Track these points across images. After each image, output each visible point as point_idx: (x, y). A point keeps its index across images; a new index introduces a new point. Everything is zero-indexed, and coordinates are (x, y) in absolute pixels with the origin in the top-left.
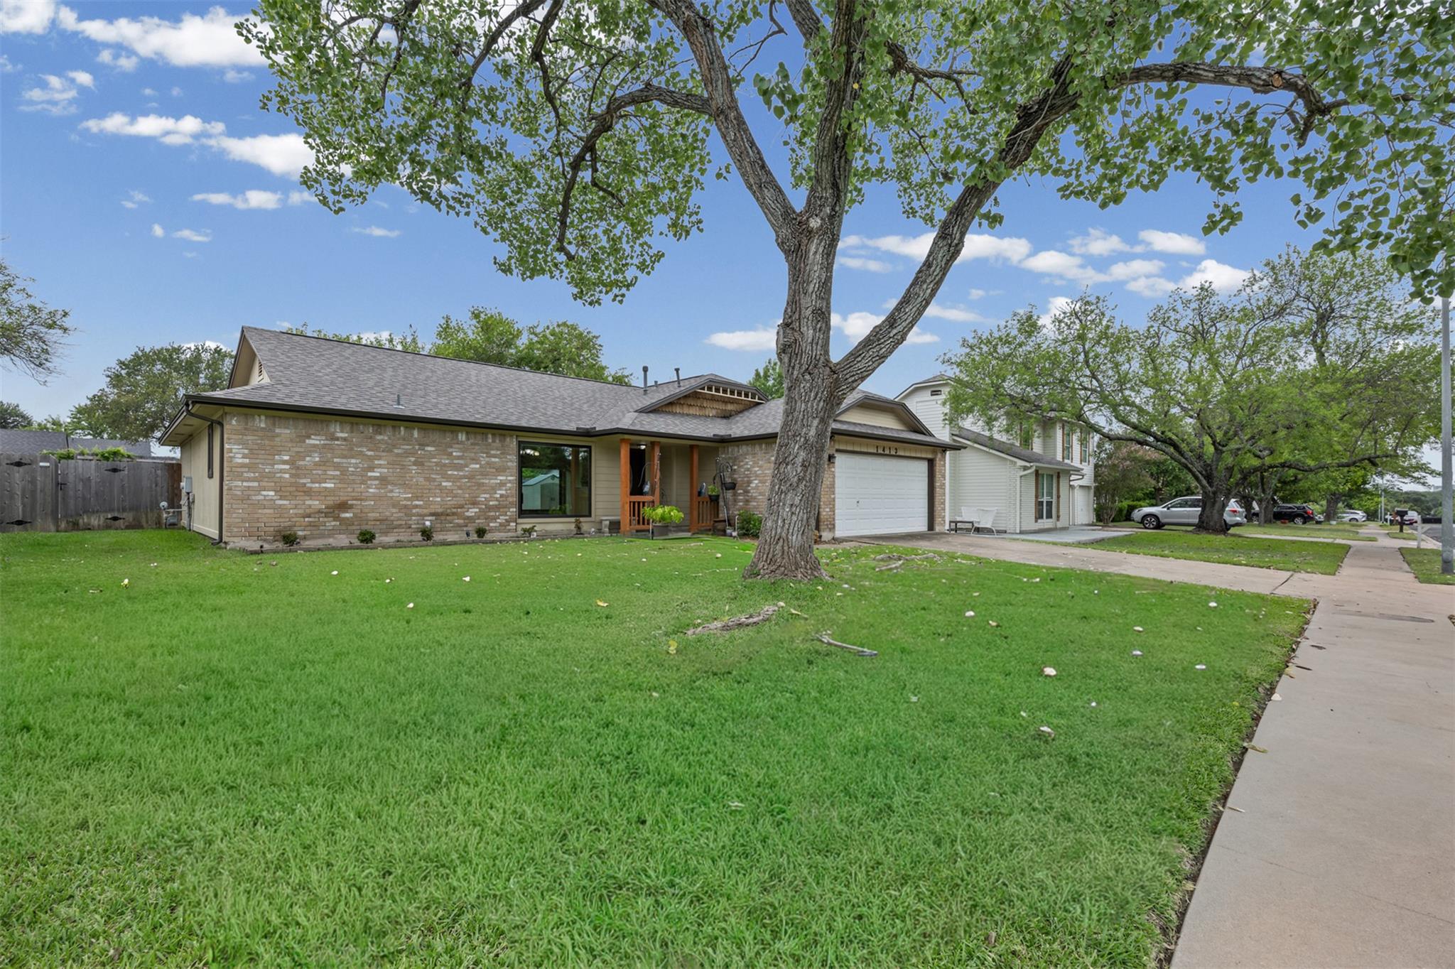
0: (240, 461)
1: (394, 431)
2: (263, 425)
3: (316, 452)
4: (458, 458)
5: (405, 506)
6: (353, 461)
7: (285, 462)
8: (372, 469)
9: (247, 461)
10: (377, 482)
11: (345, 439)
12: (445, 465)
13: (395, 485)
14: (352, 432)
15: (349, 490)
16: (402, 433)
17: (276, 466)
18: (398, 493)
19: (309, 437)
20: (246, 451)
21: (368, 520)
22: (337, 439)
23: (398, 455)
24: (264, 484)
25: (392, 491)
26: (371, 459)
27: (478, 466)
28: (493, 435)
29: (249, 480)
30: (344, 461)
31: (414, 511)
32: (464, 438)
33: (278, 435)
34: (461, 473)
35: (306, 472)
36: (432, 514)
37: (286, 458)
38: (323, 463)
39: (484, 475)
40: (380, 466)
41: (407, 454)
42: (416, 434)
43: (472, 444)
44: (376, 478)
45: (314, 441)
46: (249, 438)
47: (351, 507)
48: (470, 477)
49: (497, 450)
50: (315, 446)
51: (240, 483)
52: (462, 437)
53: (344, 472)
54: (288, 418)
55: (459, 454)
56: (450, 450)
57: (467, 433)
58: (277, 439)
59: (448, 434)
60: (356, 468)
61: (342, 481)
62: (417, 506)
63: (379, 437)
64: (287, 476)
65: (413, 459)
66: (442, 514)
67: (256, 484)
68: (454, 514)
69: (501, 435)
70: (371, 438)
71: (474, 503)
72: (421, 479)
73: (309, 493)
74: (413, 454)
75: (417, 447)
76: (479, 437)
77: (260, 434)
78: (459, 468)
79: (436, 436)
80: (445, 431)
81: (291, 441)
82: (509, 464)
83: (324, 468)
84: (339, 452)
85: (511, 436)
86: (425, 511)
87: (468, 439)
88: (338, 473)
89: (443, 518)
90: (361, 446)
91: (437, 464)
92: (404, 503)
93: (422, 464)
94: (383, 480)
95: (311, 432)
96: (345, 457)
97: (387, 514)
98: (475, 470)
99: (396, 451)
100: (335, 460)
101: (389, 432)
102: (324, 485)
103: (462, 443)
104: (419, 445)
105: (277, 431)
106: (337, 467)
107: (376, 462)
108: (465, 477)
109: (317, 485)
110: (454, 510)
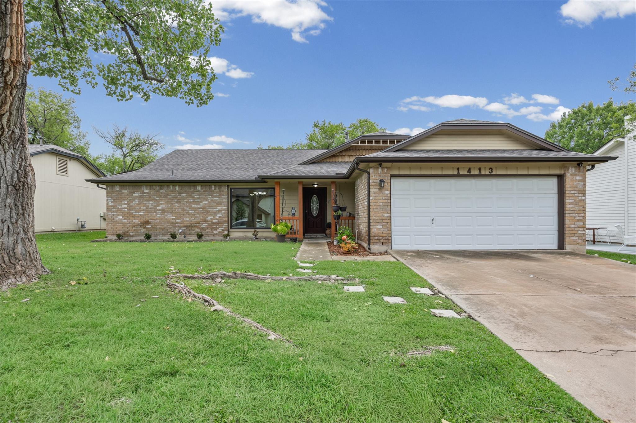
0: (110, 204)
1: (168, 188)
2: (118, 189)
3: (136, 199)
4: (197, 198)
5: (173, 223)
6: (151, 202)
7: (125, 204)
8: (158, 205)
9: (113, 204)
10: (160, 212)
11: (148, 193)
12: (191, 203)
13: (168, 213)
14: (150, 190)
15: (150, 215)
16: (171, 188)
17: (123, 206)
18: (169, 216)
19: (134, 193)
20: (113, 200)
21: (157, 229)
22: (145, 193)
23: (170, 199)
24: (118, 213)
25: (167, 216)
26: (158, 201)
27: (207, 202)
28: (215, 186)
29: (114, 212)
30: (148, 202)
31: (177, 225)
32: (200, 189)
33: (124, 193)
34: (198, 206)
35: (133, 208)
36: (185, 226)
37: (126, 202)
38: (139, 204)
39: (210, 206)
40: (162, 204)
41: (174, 198)
42: (177, 188)
43: (204, 191)
44: (160, 210)
45: (136, 194)
46: (113, 195)
47: (150, 223)
48: (203, 208)
49: (217, 193)
50: (136, 196)
51: (110, 213)
52: (199, 188)
53: (147, 207)
54: (126, 186)
55: (197, 197)
56: (193, 195)
57: (201, 186)
58: (123, 195)
59: (192, 187)
60: (152, 205)
61: (146, 211)
62: (178, 223)
63: (161, 191)
64: (126, 210)
65: (176, 200)
66: (189, 226)
67: (116, 213)
68: (195, 226)
69: (219, 185)
70: (158, 191)
71: (205, 221)
72: (180, 210)
73: (134, 217)
74: (176, 198)
75: (178, 194)
76: (207, 187)
77: (117, 193)
78: (198, 203)
79: (186, 189)
80: (190, 186)
81: (128, 195)
82: (224, 200)
83: (139, 206)
84: (146, 199)
85: (225, 186)
86: (182, 225)
87: (202, 189)
88: (145, 208)
89: (190, 228)
90: (154, 196)
91: (187, 202)
92: (172, 221)
93: (180, 202)
94: (163, 211)
95: (135, 191)
96: (148, 201)
97: (165, 226)
98: (206, 204)
99: (169, 197)
100: (144, 202)
101: (165, 188)
102: (140, 213)
103: (199, 191)
104: (179, 193)
105: (123, 191)
106: (145, 205)
107: (160, 202)
108: (200, 208)
109: (137, 213)
110: (196, 225)
